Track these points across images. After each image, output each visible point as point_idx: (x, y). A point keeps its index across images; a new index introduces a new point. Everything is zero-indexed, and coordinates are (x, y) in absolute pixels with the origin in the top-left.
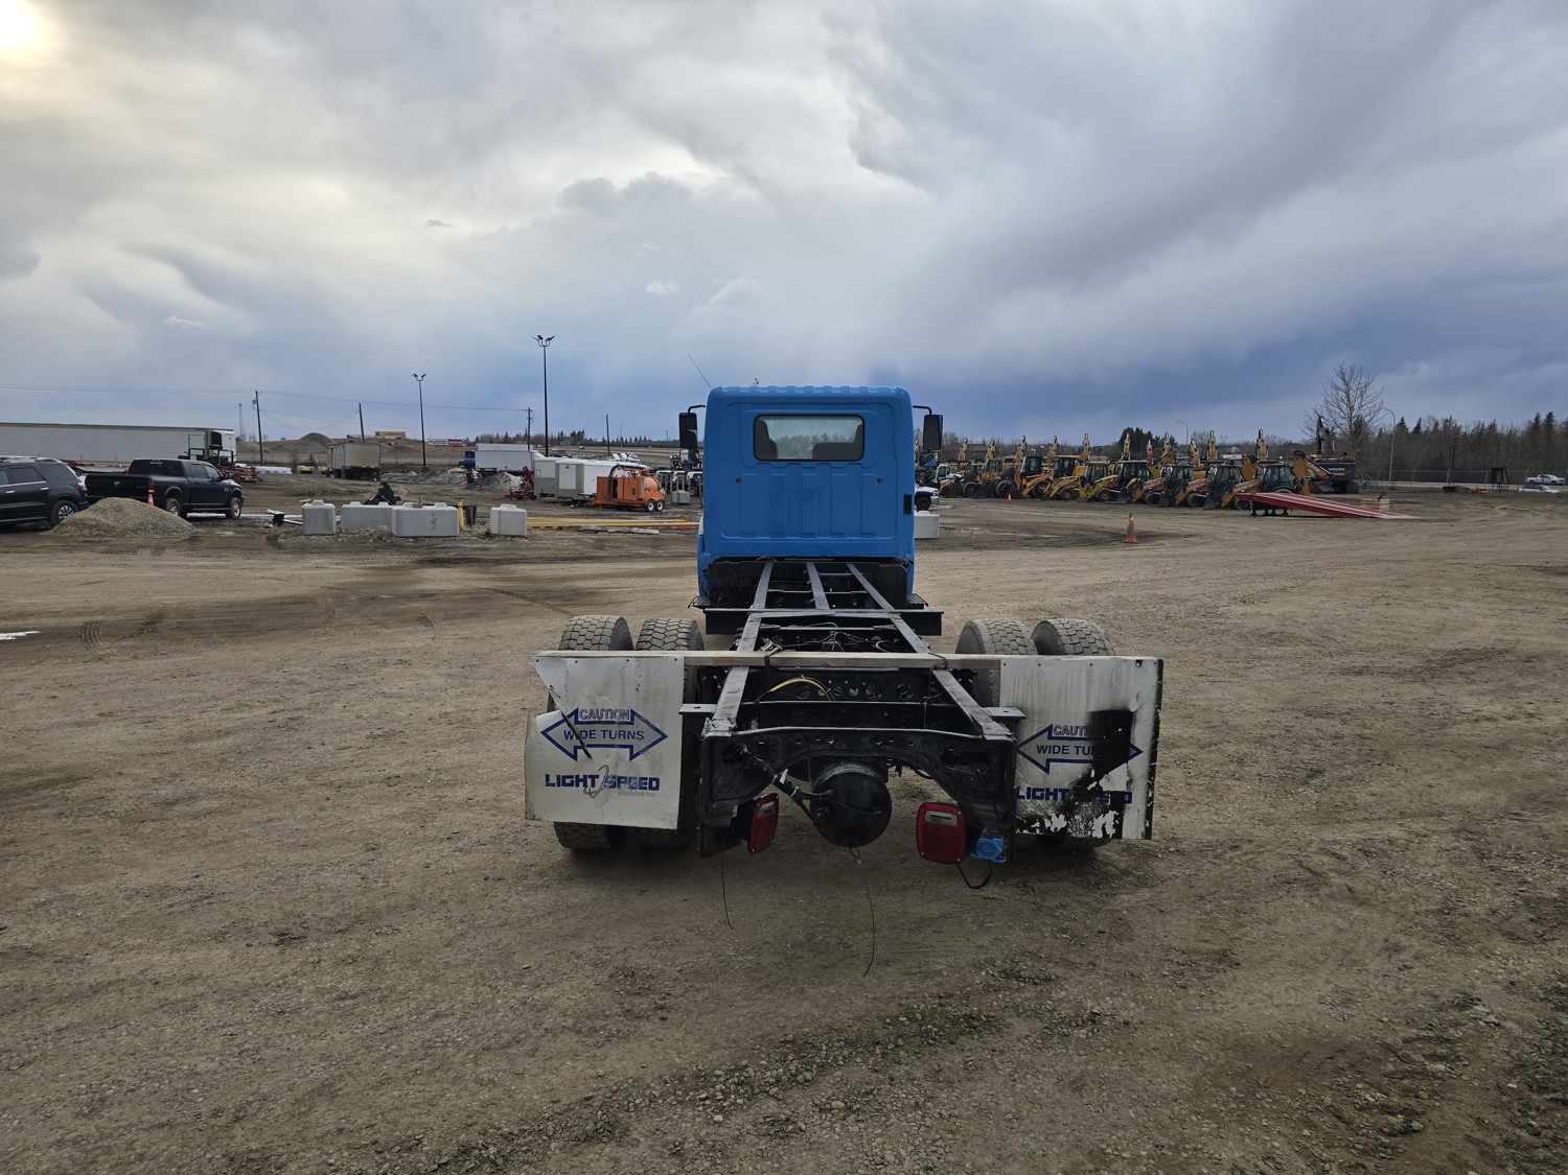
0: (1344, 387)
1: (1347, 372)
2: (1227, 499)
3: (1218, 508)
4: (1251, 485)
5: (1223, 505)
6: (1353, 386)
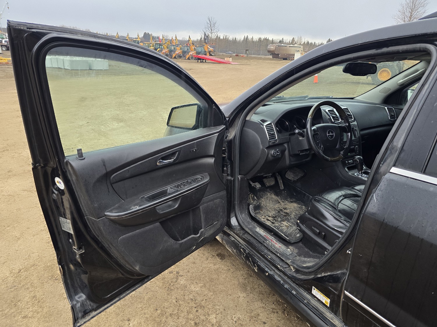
0: (209, 23)
1: (210, 19)
2: (187, 57)
3: (185, 59)
4: (194, 52)
5: (186, 58)
6: (211, 23)
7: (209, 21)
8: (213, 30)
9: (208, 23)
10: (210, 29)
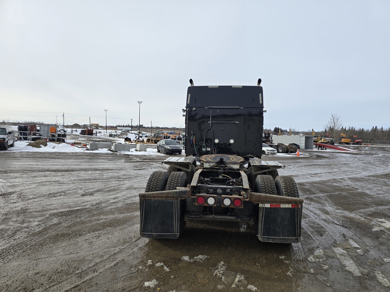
0: (333, 119)
1: (334, 115)
6: (335, 119)
7: (333, 117)
8: (336, 124)
9: (331, 119)
10: (333, 124)
